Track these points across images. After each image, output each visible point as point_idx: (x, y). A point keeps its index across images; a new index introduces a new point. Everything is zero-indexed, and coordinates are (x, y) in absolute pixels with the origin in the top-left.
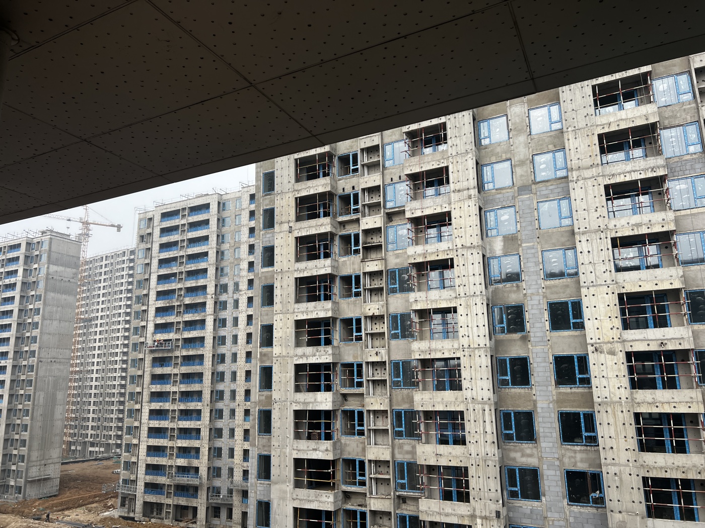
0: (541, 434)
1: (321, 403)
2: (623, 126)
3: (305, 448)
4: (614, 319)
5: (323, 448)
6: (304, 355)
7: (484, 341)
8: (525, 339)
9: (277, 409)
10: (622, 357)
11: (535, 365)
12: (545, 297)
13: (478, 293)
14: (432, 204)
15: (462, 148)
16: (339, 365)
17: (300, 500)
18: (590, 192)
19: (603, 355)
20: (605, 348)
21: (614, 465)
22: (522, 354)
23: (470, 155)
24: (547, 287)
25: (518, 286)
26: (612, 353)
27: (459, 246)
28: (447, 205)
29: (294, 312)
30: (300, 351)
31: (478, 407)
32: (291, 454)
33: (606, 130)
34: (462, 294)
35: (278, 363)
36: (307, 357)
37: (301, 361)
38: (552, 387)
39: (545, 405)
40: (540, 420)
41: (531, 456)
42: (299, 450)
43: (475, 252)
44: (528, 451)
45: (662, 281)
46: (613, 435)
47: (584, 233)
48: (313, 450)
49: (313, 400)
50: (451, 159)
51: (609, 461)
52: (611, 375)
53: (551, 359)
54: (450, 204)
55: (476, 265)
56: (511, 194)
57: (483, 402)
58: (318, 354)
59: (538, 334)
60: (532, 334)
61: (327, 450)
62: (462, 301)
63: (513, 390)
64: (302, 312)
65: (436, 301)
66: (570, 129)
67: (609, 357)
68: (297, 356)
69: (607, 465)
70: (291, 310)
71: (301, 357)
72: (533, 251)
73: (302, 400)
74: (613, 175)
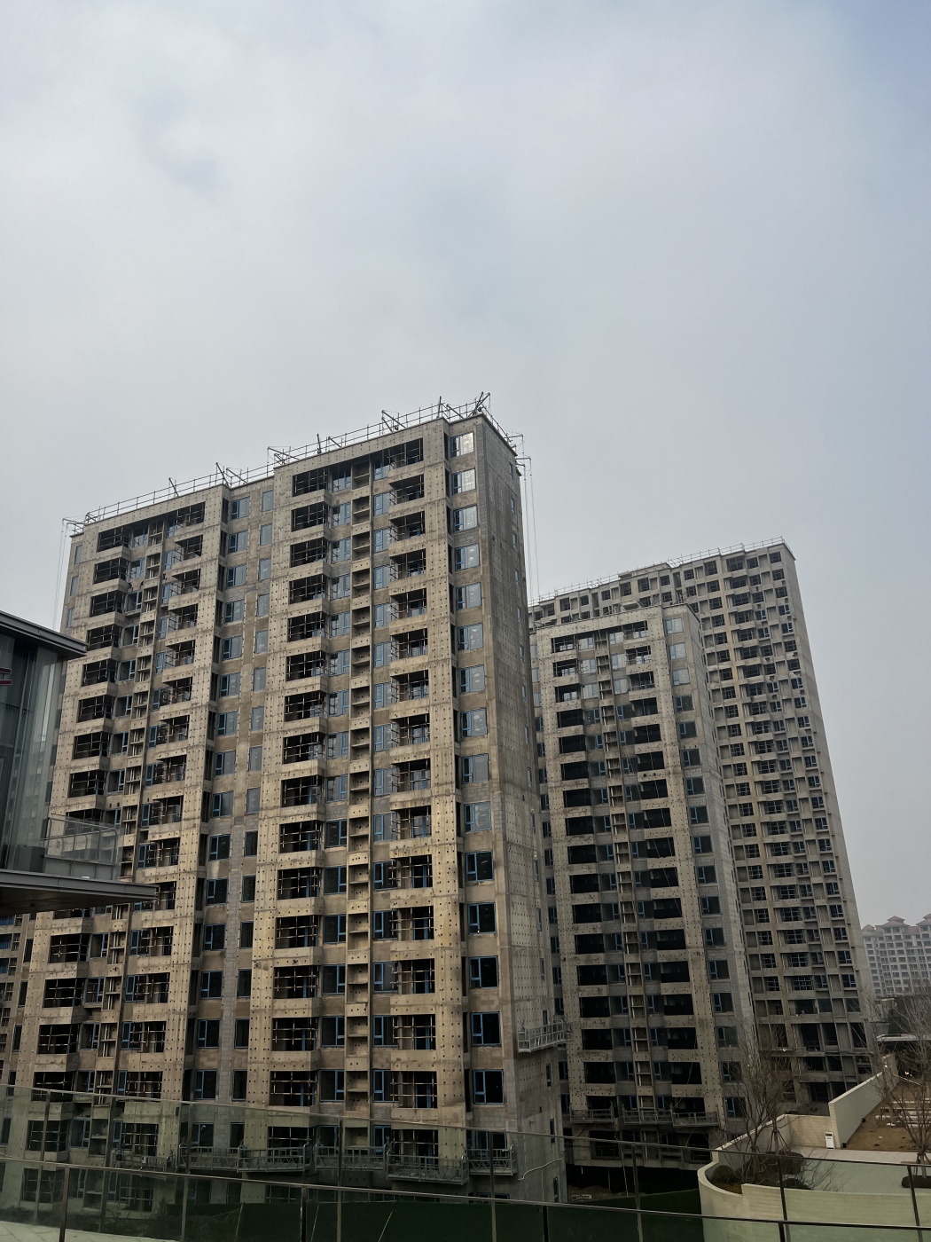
0: (223, 1040)
1: (63, 1017)
2: (298, 776)
3: (45, 1062)
4: (271, 940)
5: (59, 1061)
6: (54, 972)
7: (188, 958)
8: (223, 955)
9: (27, 1025)
10: (271, 970)
11: (226, 979)
12: (240, 917)
13: (189, 914)
14: (168, 829)
15: (194, 781)
16: (87, 980)
17: (35, 1113)
18: (271, 830)
19: (260, 971)
20: (263, 964)
21: (255, 1062)
22: (220, 969)
23: (199, 788)
24: (243, 909)
25: (224, 908)
26: (266, 969)
27: (182, 870)
28: (178, 832)
29: (51, 928)
30: (52, 967)
31: (177, 1017)
32: (33, 1068)
33: (287, 778)
34: (179, 915)
35: (32, 979)
36: (57, 973)
37: (51, 977)
38: (234, 999)
39: (228, 1014)
40: (224, 1027)
41: (213, 1059)
42: (40, 1064)
43: (192, 876)
44: (212, 1056)
45: (302, 908)
46: (258, 1038)
47: (262, 865)
48: (52, 1063)
49: (56, 1015)
50: (186, 790)
51: (253, 1059)
52: (263, 987)
53: (237, 973)
54: (180, 831)
55: (191, 888)
56: (229, 823)
57: (180, 1013)
58: (66, 969)
59: (232, 951)
60: (228, 951)
61: (62, 1063)
62: (178, 921)
63: (209, 1001)
64: (58, 929)
65: (160, 920)
66: (266, 774)
67: (264, 972)
68: (48, 971)
69: (251, 1063)
70: (49, 926)
71: (52, 973)
72: (237, 876)
73: (48, 1016)
74: (286, 817)
